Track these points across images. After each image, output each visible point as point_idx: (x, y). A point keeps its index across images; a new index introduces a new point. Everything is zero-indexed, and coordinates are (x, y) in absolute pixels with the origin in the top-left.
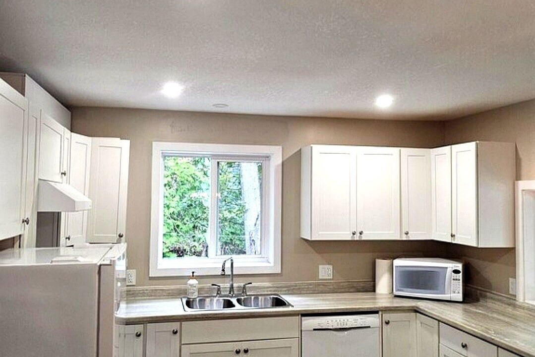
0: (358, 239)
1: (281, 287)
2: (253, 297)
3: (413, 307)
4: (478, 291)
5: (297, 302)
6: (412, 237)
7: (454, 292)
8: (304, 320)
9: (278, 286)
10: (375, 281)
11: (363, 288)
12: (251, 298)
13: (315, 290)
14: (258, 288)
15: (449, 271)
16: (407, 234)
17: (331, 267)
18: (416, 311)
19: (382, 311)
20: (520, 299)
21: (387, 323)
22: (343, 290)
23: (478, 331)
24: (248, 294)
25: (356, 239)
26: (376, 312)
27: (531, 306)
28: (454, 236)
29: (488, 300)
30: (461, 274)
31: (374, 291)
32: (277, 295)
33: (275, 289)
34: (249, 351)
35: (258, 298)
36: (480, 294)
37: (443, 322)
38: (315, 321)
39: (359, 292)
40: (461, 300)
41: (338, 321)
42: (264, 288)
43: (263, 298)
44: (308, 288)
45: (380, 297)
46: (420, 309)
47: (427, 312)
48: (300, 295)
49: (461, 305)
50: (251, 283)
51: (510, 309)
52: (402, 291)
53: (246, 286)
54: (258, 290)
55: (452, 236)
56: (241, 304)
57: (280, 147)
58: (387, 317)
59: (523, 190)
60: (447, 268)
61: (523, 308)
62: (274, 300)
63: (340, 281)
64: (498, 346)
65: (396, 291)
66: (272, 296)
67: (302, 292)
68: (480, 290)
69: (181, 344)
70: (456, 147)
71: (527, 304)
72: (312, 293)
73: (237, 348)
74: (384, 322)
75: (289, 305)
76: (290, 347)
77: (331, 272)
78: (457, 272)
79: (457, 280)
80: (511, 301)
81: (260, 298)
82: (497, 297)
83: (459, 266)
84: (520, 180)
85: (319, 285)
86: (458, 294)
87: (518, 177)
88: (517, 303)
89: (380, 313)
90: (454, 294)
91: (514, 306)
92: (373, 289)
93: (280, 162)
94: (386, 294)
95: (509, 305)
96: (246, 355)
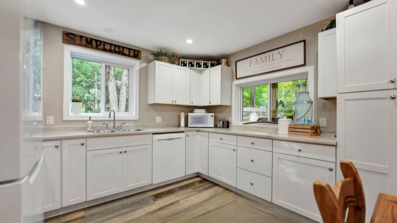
0: (174, 104)
1: (139, 126)
3: (197, 129)
6: (194, 104)
8: (154, 136)
13: (154, 127)
14: (128, 126)
15: (210, 116)
16: (192, 103)
17: (161, 118)
18: (198, 131)
20: (233, 124)
21: (188, 136)
22: (166, 127)
24: (123, 128)
26: (183, 132)
27: (238, 125)
28: (211, 102)
30: (214, 117)
33: (136, 127)
34: (127, 152)
37: (210, 132)
40: (214, 127)
41: (169, 136)
42: (131, 126)
44: (151, 126)
45: (182, 128)
46: (200, 130)
47: (203, 130)
50: (124, 124)
52: (192, 125)
53: (122, 124)
57: (139, 62)
58: (187, 134)
59: (235, 85)
61: (235, 126)
63: (165, 123)
64: (237, 135)
65: (189, 125)
67: (149, 128)
69: (86, 151)
73: (120, 151)
74: (186, 136)
76: (147, 149)
77: (161, 120)
78: (212, 116)
79: (212, 119)
83: (213, 114)
85: (156, 125)
86: (213, 124)
87: (233, 80)
89: (185, 132)
96: (125, 154)
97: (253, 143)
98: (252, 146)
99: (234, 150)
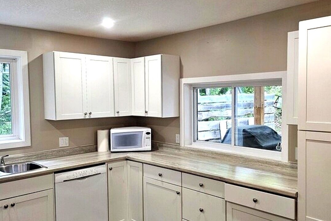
0: (88, 118)
1: (32, 156)
2: (13, 165)
3: (125, 157)
4: (158, 144)
5: (48, 165)
6: (121, 115)
7: (146, 146)
8: (57, 176)
9: (29, 155)
10: (97, 145)
11: (89, 150)
12: (11, 166)
13: (57, 155)
14: (13, 158)
15: (144, 133)
16: (118, 112)
17: (67, 138)
18: (127, 159)
19: (107, 162)
20: (182, 145)
21: (111, 169)
22: (76, 153)
23: (169, 165)
24: (5, 164)
25: (87, 118)
26: (104, 164)
27: (189, 148)
28: (147, 112)
29: (164, 148)
30: (150, 135)
31: (97, 151)
32: (30, 162)
33: (26, 158)
34: (16, 205)
35: (17, 166)
36: (159, 145)
37: (145, 163)
38: (64, 175)
39: (87, 152)
40: (150, 150)
41: (80, 173)
42: (18, 158)
43: (21, 164)
44: (52, 154)
45: (101, 154)
46: (130, 158)
47: (135, 159)
48: (47, 160)
49: (151, 152)
50: (8, 156)
51: (176, 151)
52: (116, 148)
53: (4, 158)
54: (13, 160)
55: (146, 112)
56: (4, 172)
57: (26, 52)
58: (110, 165)
59: (184, 84)
60: (143, 132)
61: (185, 150)
62: (29, 166)
63: (74, 147)
64: (182, 172)
65: (112, 149)
66: (26, 163)
67: (48, 158)
68: (158, 143)
70: (147, 58)
71: (186, 147)
72: (56, 158)
73: (5, 205)
74: (108, 169)
75: (43, 167)
76: (47, 196)
77: (67, 142)
78: (148, 133)
79: (148, 138)
80: (177, 147)
81: (19, 165)
82: (169, 146)
83: (149, 130)
84: (182, 78)
85: (60, 151)
86: (149, 147)
87: (181, 77)
88: (181, 147)
89: (106, 164)
90: (147, 147)
91: (179, 149)
92: (96, 150)
93: (27, 63)
94: (106, 152)
95: (176, 149)
96: (12, 209)
97: (202, 186)
98: (202, 189)
99: (178, 193)
